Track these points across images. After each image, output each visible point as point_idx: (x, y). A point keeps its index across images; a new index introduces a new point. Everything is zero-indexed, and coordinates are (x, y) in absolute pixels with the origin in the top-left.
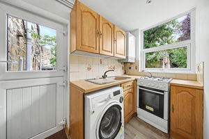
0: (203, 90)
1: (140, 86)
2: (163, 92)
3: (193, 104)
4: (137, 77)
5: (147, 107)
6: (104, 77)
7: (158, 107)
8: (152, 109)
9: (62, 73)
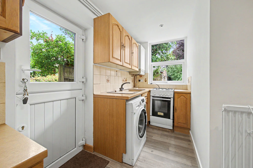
0: (191, 94)
1: (153, 97)
2: (170, 98)
3: (186, 104)
4: (150, 89)
5: (159, 113)
6: (121, 89)
7: (166, 112)
8: (162, 114)
9: (81, 86)
